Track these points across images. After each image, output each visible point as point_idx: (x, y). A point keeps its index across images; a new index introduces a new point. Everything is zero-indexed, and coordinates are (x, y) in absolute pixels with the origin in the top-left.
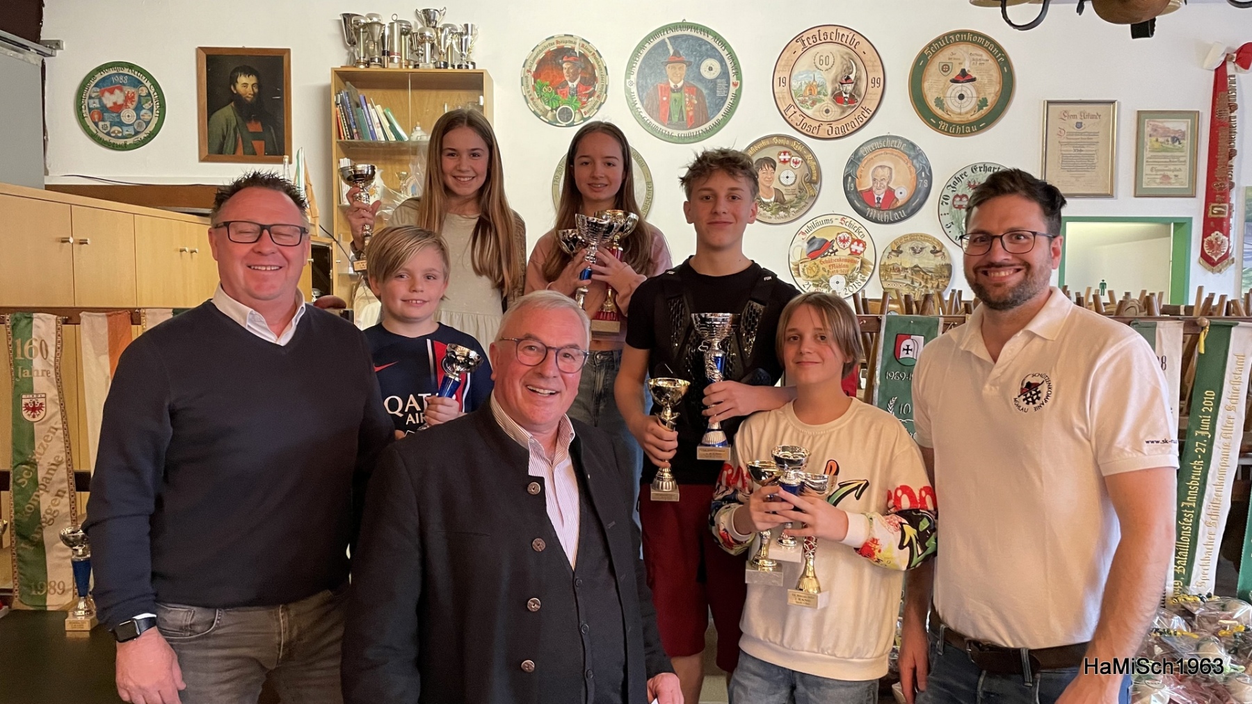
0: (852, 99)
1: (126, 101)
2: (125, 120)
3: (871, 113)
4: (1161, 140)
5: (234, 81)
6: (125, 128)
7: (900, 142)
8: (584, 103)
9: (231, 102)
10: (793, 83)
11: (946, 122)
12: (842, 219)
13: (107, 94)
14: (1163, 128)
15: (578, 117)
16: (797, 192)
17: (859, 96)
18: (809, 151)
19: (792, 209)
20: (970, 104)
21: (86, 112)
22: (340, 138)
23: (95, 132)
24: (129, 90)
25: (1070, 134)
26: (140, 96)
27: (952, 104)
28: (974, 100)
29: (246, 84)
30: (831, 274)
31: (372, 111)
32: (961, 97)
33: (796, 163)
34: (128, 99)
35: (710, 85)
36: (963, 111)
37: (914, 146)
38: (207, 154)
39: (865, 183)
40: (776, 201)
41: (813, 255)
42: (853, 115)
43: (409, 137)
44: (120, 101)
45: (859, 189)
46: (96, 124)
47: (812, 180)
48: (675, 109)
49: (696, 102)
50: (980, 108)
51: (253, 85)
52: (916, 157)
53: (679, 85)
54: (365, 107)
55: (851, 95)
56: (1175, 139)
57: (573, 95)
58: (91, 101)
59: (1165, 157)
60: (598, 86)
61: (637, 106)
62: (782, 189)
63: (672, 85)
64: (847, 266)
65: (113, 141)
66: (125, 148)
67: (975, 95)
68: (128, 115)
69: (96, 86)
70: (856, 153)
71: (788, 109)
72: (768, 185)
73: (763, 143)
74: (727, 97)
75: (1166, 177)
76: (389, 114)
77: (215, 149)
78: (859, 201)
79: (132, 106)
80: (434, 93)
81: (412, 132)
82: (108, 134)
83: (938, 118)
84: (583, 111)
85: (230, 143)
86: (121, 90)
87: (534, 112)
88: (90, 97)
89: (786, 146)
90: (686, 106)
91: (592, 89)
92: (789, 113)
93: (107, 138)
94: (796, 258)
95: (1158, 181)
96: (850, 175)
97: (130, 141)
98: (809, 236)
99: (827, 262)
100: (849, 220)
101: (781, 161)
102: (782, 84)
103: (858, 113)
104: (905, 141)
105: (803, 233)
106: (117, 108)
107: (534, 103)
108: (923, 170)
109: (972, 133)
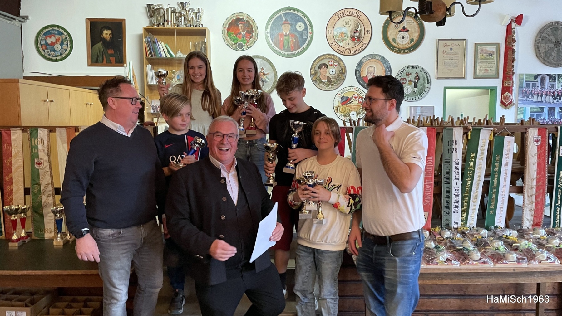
0: (359, 39)
1: (56, 41)
2: (56, 49)
3: (366, 45)
4: (484, 55)
5: (102, 33)
6: (56, 52)
7: (378, 57)
8: (248, 41)
9: (100, 41)
10: (334, 32)
11: (397, 48)
12: (355, 89)
13: (48, 38)
14: (486, 50)
15: (246, 47)
16: (336, 77)
17: (362, 38)
18: (341, 61)
19: (334, 85)
20: (406, 41)
21: (39, 46)
22: (147, 56)
23: (43, 54)
24: (57, 36)
25: (448, 53)
26: (62, 39)
27: (400, 41)
28: (408, 39)
29: (107, 34)
30: (350, 111)
31: (160, 45)
32: (403, 38)
33: (336, 65)
34: (57, 40)
35: (300, 33)
36: (404, 43)
37: (384, 58)
38: (91, 63)
39: (364, 74)
40: (328, 81)
41: (343, 104)
42: (359, 46)
43: (176, 56)
44: (54, 41)
45: (362, 76)
46: (44, 51)
47: (342, 73)
48: (286, 43)
49: (294, 40)
50: (411, 42)
51: (110, 34)
52: (385, 63)
53: (288, 33)
54: (157, 43)
55: (358, 37)
56: (490, 55)
57: (243, 38)
58: (42, 41)
59: (487, 62)
60: (254, 34)
61: (270, 42)
62: (330, 76)
63: (285, 33)
64: (357, 108)
65: (51, 58)
66: (56, 61)
67: (409, 37)
68: (58, 47)
69: (43, 35)
70: (360, 61)
71: (332, 43)
72: (324, 74)
73: (322, 57)
74: (307, 38)
75: (486, 70)
76: (167, 46)
77: (94, 61)
78: (362, 81)
79: (59, 43)
80: (186, 37)
81: (177, 53)
82: (49, 55)
83: (394, 47)
84: (248, 44)
85: (101, 58)
86: (54, 36)
87: (228, 45)
88: (41, 40)
89: (332, 58)
90: (290, 42)
91: (251, 35)
92: (333, 45)
93: (48, 57)
94: (336, 104)
95: (483, 72)
96: (358, 70)
97: (58, 58)
98: (341, 96)
99: (349, 106)
100: (357, 89)
101: (329, 65)
102: (330, 33)
103: (361, 44)
104: (380, 56)
105: (339, 95)
106: (53, 44)
107: (227, 41)
108: (388, 68)
109: (408, 53)
